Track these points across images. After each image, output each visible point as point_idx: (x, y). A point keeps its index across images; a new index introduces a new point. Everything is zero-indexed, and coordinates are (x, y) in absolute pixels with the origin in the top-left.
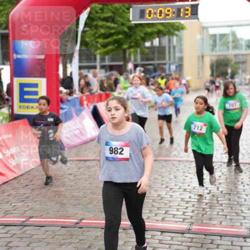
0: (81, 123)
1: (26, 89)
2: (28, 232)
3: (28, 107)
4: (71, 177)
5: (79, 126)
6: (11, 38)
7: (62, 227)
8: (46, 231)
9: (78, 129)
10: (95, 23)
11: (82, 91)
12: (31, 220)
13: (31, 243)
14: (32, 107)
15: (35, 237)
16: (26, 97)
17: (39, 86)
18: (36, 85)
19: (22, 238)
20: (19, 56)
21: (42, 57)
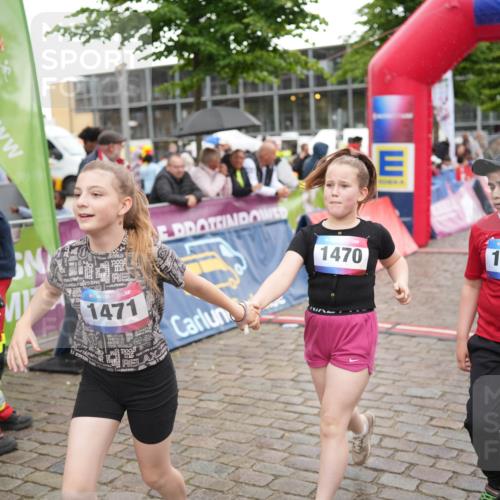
0: (459, 203)
1: (388, 158)
2: (395, 342)
3: (390, 182)
4: (448, 275)
5: (456, 207)
6: (370, 93)
7: (440, 340)
8: (419, 343)
9: (454, 211)
10: (478, 67)
11: (460, 160)
12: (399, 327)
13: (400, 356)
14: (396, 182)
15: (404, 349)
16: (388, 168)
17: (405, 154)
18: (400, 154)
19: (387, 349)
20: (380, 116)
21: (409, 116)
